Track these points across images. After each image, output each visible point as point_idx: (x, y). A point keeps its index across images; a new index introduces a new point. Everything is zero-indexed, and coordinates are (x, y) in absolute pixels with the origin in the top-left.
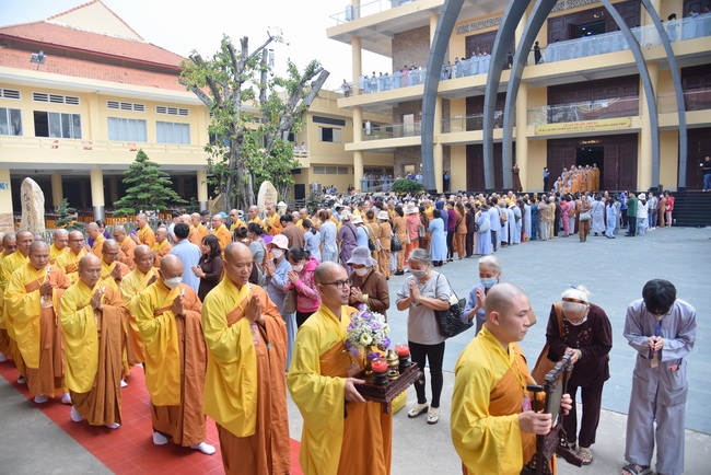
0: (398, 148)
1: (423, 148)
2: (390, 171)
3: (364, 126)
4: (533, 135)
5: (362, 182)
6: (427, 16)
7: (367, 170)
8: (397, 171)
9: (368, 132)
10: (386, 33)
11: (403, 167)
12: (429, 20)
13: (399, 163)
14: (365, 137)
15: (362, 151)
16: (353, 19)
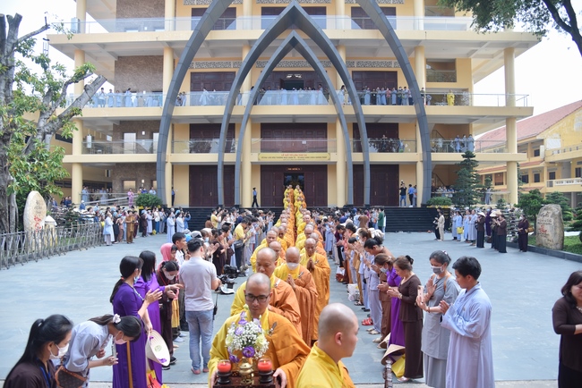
0: (118, 164)
1: (158, 166)
2: (108, 186)
3: (85, 139)
4: (256, 160)
5: (82, 195)
6: (161, 47)
7: (86, 184)
8: (116, 187)
9: (89, 146)
10: (112, 53)
11: (122, 181)
12: (163, 51)
13: (118, 178)
14: (86, 151)
15: (82, 165)
16: (79, 32)
